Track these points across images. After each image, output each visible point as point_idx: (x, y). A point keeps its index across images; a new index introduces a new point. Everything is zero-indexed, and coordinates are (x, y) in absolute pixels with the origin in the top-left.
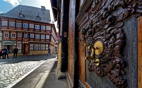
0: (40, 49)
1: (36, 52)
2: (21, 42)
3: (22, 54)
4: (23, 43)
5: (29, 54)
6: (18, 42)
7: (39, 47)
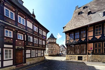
0: (37, 56)
1: (34, 60)
2: (11, 46)
3: (14, 67)
4: (16, 47)
5: (25, 64)
6: (5, 46)
7: (36, 53)
